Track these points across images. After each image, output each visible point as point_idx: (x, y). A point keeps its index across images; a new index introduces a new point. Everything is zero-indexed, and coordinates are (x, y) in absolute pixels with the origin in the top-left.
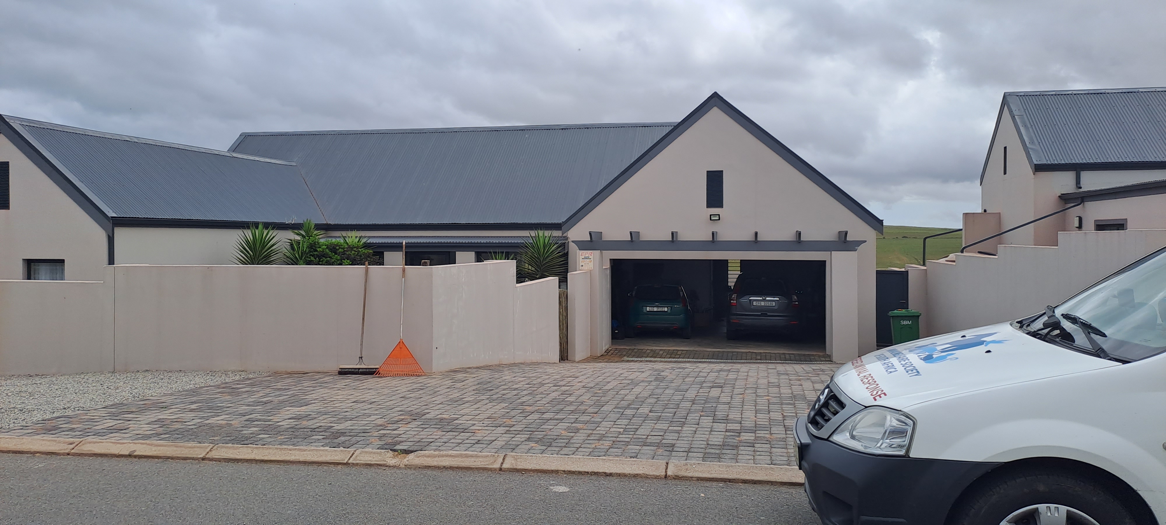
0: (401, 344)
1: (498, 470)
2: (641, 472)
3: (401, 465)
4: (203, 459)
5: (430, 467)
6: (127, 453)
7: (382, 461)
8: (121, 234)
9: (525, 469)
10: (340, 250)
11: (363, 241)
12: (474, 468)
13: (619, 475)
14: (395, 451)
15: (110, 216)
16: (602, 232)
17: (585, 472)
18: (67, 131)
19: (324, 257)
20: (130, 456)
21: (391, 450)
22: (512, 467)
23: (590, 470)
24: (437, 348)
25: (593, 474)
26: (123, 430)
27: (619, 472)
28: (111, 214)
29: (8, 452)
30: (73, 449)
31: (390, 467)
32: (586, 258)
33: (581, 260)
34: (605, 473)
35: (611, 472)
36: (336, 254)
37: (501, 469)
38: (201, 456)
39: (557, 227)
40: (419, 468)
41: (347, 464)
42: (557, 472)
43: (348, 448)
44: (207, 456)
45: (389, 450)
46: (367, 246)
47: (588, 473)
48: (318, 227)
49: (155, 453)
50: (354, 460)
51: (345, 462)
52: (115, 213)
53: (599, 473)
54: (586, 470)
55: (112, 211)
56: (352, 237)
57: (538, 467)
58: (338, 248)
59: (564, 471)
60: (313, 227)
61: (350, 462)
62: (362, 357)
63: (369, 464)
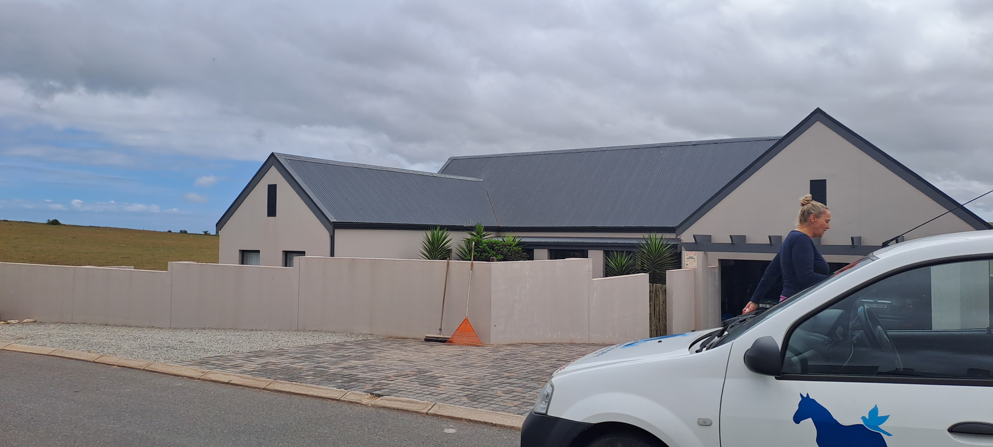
0: (466, 320)
1: (425, 414)
2: (515, 425)
3: (369, 404)
4: (264, 389)
5: (385, 407)
6: (227, 381)
7: (359, 400)
8: (339, 234)
9: (442, 415)
10: (496, 247)
11: (517, 240)
12: (411, 411)
13: (501, 426)
14: (373, 394)
15: (332, 221)
16: (711, 236)
17: (479, 421)
18: (315, 162)
19: (484, 252)
20: (228, 383)
21: (370, 394)
22: (434, 413)
23: (482, 420)
24: (495, 326)
25: (484, 423)
26: (239, 367)
27: (502, 423)
28: (333, 220)
29: (172, 375)
30: (202, 376)
31: (362, 405)
32: (690, 258)
33: (686, 260)
34: (492, 423)
35: (496, 423)
36: (493, 250)
37: (427, 413)
38: (263, 387)
39: (671, 230)
40: (379, 407)
41: (339, 400)
42: (461, 419)
43: (346, 390)
44: (266, 388)
45: (369, 394)
46: (520, 244)
47: (481, 422)
48: (488, 229)
49: (241, 383)
50: (344, 398)
51: (338, 399)
52: (336, 219)
53: (488, 423)
54: (480, 420)
55: (334, 218)
56: (509, 237)
57: (450, 415)
58: (495, 245)
59: (466, 419)
60: (483, 229)
61: (340, 399)
62: (441, 329)
63: (351, 401)
